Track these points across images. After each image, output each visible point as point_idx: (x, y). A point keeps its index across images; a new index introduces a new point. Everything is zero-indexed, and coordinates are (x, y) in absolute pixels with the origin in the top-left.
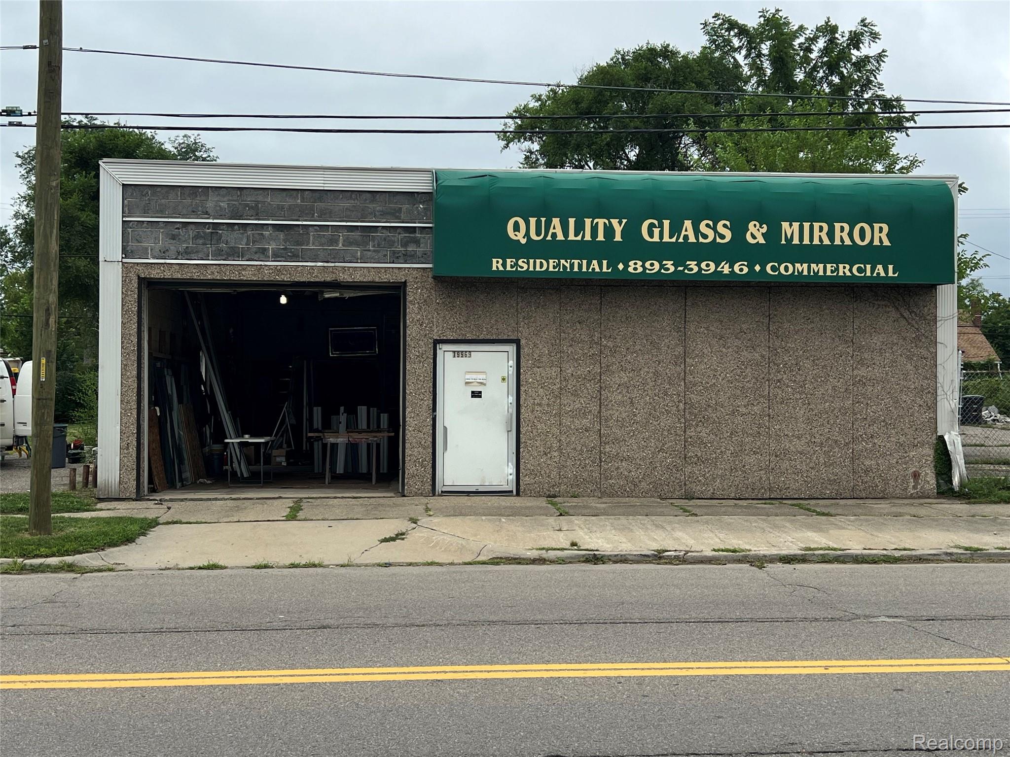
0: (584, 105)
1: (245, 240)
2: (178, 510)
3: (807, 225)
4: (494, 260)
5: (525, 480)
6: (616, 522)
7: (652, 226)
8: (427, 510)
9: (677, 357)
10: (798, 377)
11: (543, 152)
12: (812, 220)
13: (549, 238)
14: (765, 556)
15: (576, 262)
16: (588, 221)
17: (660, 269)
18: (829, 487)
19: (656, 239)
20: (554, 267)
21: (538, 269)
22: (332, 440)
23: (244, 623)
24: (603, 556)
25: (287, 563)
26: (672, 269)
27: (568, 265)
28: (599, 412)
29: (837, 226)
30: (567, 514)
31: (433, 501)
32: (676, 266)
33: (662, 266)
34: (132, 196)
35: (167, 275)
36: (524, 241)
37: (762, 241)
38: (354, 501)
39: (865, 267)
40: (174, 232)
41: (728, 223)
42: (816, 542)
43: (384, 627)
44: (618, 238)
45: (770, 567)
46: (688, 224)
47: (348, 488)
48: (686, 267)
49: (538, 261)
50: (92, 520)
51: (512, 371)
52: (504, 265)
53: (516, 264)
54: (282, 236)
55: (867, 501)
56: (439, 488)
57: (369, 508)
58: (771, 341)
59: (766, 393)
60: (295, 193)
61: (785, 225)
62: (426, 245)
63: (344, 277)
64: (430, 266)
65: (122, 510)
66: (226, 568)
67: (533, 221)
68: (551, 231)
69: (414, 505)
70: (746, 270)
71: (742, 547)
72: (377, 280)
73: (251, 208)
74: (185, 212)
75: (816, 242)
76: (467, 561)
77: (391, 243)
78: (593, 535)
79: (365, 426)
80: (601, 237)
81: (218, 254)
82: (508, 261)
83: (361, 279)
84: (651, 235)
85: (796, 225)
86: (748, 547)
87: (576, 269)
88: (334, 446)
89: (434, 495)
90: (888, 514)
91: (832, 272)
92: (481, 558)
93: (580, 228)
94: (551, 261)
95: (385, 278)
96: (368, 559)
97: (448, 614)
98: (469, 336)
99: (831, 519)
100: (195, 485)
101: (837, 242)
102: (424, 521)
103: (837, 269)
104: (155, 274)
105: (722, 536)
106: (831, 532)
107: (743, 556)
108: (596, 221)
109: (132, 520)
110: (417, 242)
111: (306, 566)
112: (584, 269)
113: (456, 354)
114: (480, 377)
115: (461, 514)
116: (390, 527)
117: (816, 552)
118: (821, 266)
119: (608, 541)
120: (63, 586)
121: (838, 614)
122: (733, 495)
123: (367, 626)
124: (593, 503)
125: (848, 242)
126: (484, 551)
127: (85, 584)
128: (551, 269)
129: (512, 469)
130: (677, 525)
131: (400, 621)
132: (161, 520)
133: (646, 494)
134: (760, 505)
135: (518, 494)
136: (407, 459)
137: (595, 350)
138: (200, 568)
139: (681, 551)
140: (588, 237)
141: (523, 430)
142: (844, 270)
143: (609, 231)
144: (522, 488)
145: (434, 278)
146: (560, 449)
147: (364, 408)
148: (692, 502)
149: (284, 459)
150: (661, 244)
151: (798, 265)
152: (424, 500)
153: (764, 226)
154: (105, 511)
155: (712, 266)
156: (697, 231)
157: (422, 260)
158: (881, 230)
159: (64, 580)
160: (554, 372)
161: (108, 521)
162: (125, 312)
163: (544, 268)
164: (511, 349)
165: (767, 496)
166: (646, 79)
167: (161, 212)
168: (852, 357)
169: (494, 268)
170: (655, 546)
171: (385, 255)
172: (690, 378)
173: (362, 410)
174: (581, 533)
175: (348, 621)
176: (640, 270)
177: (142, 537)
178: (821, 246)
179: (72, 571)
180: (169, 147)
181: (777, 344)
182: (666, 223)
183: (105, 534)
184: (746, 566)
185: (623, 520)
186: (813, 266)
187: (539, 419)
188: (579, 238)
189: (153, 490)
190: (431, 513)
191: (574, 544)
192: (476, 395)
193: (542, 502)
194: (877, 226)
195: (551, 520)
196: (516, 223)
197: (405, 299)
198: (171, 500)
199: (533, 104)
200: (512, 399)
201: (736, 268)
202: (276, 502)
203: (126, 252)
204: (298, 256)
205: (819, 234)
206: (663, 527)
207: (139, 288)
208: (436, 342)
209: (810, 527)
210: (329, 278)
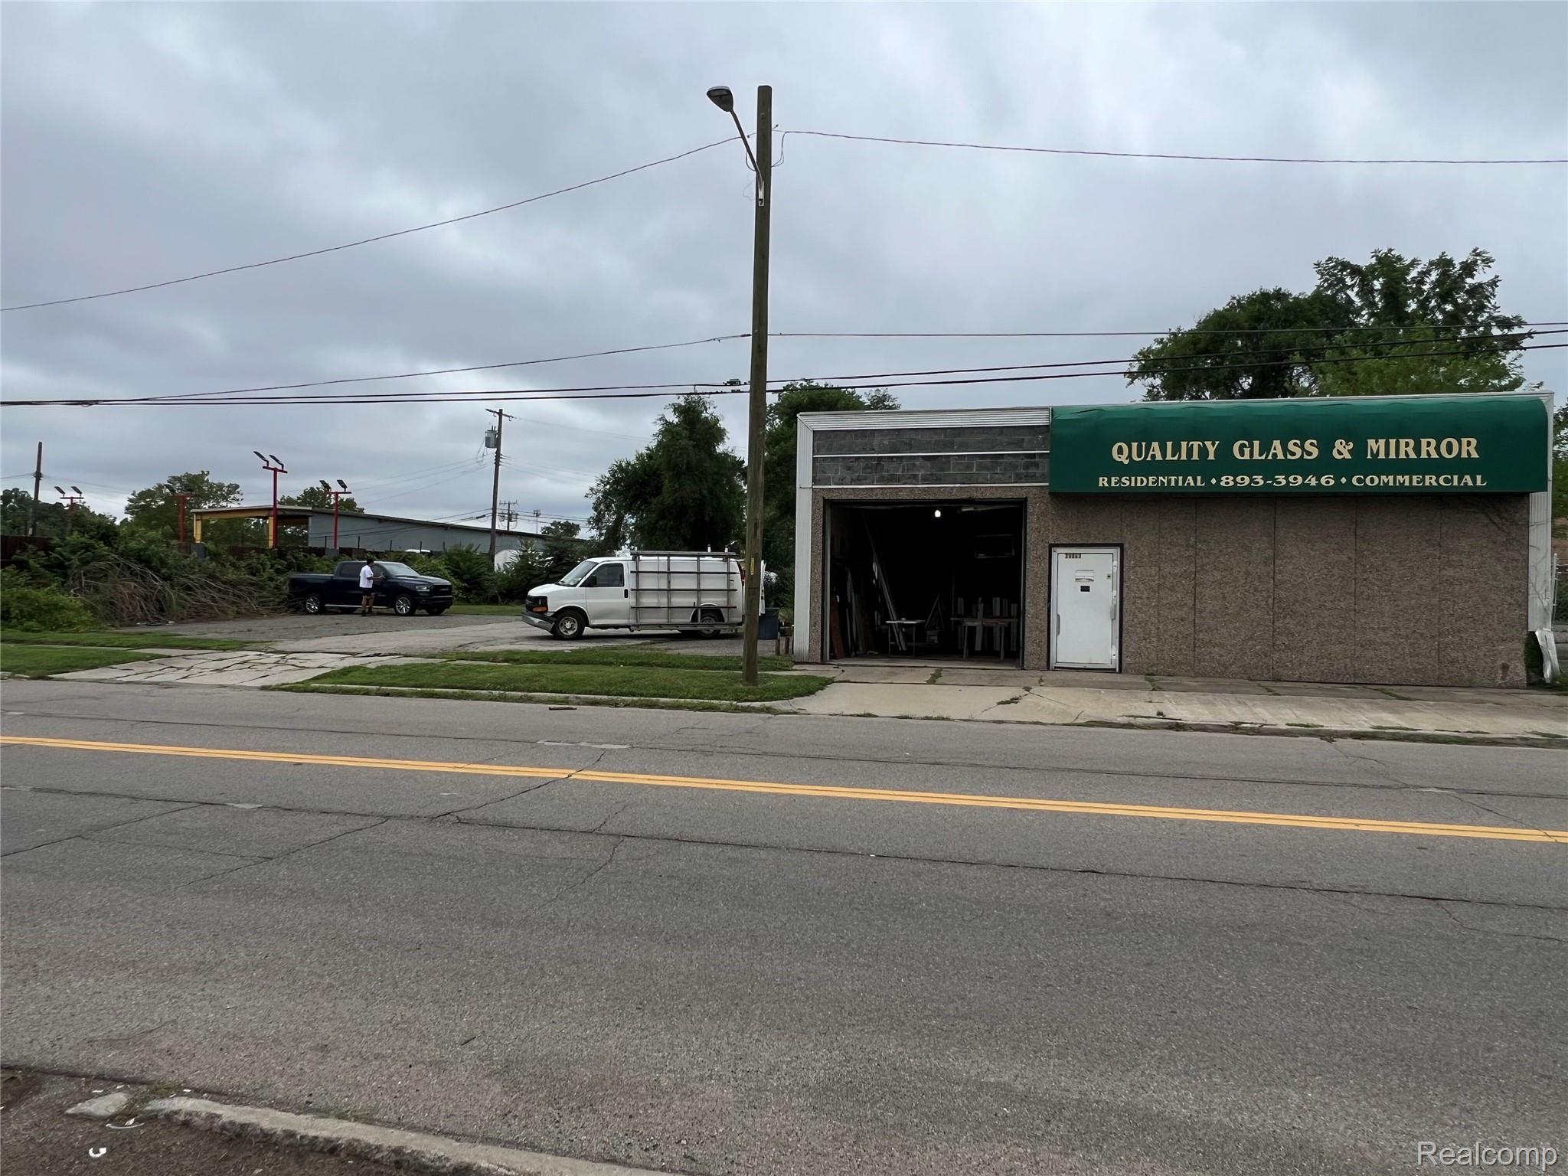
0: (1201, 345)
1: (901, 470)
2: (850, 672)
3: (1393, 442)
4: (1101, 479)
5: (1127, 660)
6: (1203, 697)
7: (1242, 446)
8: (1041, 681)
9: (1267, 558)
10: (1384, 576)
11: (1164, 386)
12: (1398, 437)
13: (1149, 459)
14: (1336, 731)
15: (1173, 478)
16: (1184, 444)
17: (1250, 483)
18: (1414, 675)
19: (1247, 457)
20: (1153, 483)
21: (1139, 484)
22: (969, 624)
23: (879, 756)
24: (1186, 724)
25: (923, 716)
26: (1261, 482)
27: (1165, 481)
28: (1194, 605)
29: (1424, 441)
30: (1160, 689)
31: (1049, 675)
32: (1265, 479)
33: (1252, 480)
34: (819, 439)
35: (844, 497)
36: (1126, 462)
37: (1348, 456)
38: (983, 672)
39: (1452, 478)
40: (849, 465)
41: (1315, 442)
42: (1387, 721)
43: (983, 766)
44: (1211, 457)
45: (1339, 742)
46: (1277, 443)
47: (980, 662)
48: (1275, 480)
49: (1139, 478)
50: (786, 677)
51: (1117, 570)
52: (1109, 482)
53: (1120, 481)
54: (929, 464)
55: (1451, 689)
56: (1053, 664)
57: (994, 677)
58: (1358, 545)
59: (1352, 590)
60: (939, 431)
61: (1371, 442)
62: (1044, 467)
63: (977, 495)
64: (1047, 484)
65: (810, 670)
66: (877, 716)
67: (1135, 445)
68: (1151, 453)
69: (1029, 677)
70: (1332, 482)
71: (1315, 723)
72: (1003, 497)
73: (906, 444)
74: (857, 449)
75: (1402, 456)
76: (1066, 722)
77: (1016, 467)
78: (1179, 707)
79: (998, 614)
80: (1195, 457)
81: (881, 481)
82: (1113, 479)
83: (991, 496)
84: (1242, 454)
85: (1382, 442)
86: (1321, 724)
87: (1173, 484)
88: (972, 629)
89: (1048, 669)
90: (1469, 701)
91: (1418, 482)
92: (1078, 721)
93: (1176, 449)
94: (1150, 478)
95: (1009, 495)
96: (987, 716)
97: (1037, 762)
98: (1079, 541)
99: (1410, 703)
100: (865, 656)
101: (1424, 455)
102: (1036, 689)
103: (1423, 480)
104: (835, 496)
105: (1298, 713)
106: (1407, 714)
107: (1315, 731)
108: (1191, 443)
109: (814, 678)
110: (1037, 465)
111: (936, 719)
112: (1180, 484)
113: (1068, 555)
114: (1089, 575)
115: (1069, 686)
116: (1007, 693)
117: (1387, 731)
118: (1407, 478)
119: (1192, 712)
120: (761, 722)
121: (1388, 783)
122: (1318, 679)
123: (972, 765)
124: (1186, 681)
125: (1434, 455)
126: (1081, 716)
127: (776, 721)
128: (1150, 484)
129: (1115, 651)
130: (1258, 703)
131: (997, 763)
132: (836, 680)
133: (1235, 676)
134: (1343, 688)
135: (1120, 671)
136: (1026, 640)
137: (1191, 552)
138: (858, 716)
139: (1256, 724)
140: (1184, 457)
141: (1125, 619)
142: (1430, 480)
143: (1203, 451)
144: (1124, 666)
145: (1050, 493)
146: (1158, 636)
147: (998, 599)
148: (1279, 684)
149: (936, 638)
150: (1251, 461)
151: (1383, 477)
152: (1041, 673)
153: (1351, 443)
154: (798, 671)
155: (1300, 479)
156: (1285, 449)
157: (1041, 479)
158: (1469, 443)
159: (762, 719)
160: (1153, 571)
161: (797, 678)
162: (814, 525)
163: (1144, 484)
164: (1116, 551)
165: (1352, 681)
166: (1259, 319)
167: (840, 450)
168: (1440, 558)
169: (1101, 485)
170: (1235, 719)
171: (1010, 477)
172: (1278, 577)
173: (997, 601)
174: (1169, 705)
175: (956, 761)
176: (1232, 483)
177: (820, 691)
178: (1408, 459)
179: (769, 713)
180: (865, 400)
181: (1364, 546)
182: (1256, 443)
183: (794, 688)
184: (1317, 739)
185: (1210, 697)
186: (1399, 477)
187: (1140, 610)
188: (1176, 458)
189: (833, 657)
190: (1042, 683)
191: (1160, 714)
192: (1085, 589)
193: (1140, 679)
194: (1464, 441)
195: (1145, 694)
196: (1120, 448)
197: (1026, 512)
198: (846, 665)
199: (1155, 346)
200: (1116, 593)
201: (1323, 481)
202: (922, 670)
203: (815, 481)
204: (941, 480)
205: (1406, 448)
206: (1245, 704)
207: (824, 507)
208: (1051, 546)
209: (1386, 709)
210: (965, 496)
